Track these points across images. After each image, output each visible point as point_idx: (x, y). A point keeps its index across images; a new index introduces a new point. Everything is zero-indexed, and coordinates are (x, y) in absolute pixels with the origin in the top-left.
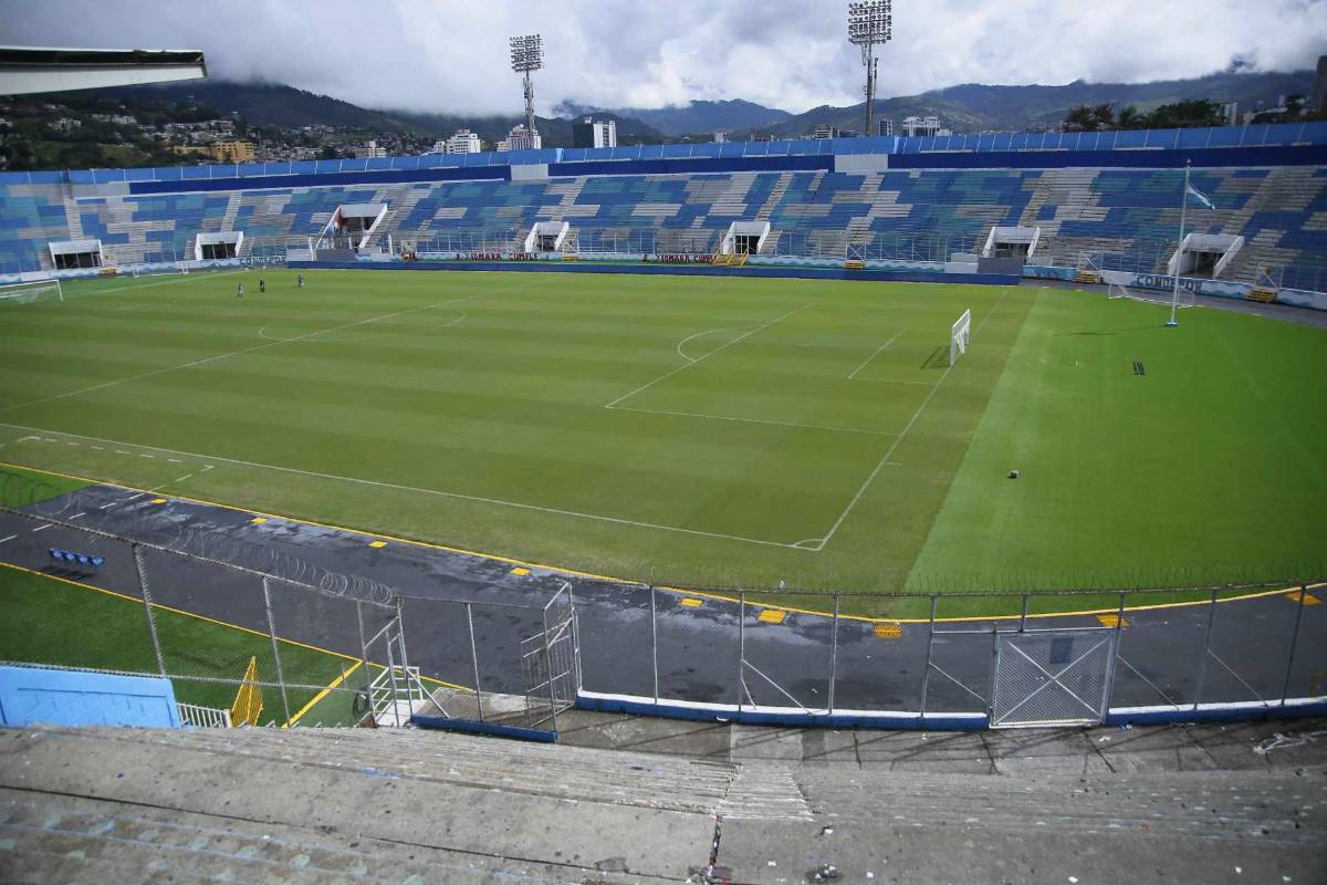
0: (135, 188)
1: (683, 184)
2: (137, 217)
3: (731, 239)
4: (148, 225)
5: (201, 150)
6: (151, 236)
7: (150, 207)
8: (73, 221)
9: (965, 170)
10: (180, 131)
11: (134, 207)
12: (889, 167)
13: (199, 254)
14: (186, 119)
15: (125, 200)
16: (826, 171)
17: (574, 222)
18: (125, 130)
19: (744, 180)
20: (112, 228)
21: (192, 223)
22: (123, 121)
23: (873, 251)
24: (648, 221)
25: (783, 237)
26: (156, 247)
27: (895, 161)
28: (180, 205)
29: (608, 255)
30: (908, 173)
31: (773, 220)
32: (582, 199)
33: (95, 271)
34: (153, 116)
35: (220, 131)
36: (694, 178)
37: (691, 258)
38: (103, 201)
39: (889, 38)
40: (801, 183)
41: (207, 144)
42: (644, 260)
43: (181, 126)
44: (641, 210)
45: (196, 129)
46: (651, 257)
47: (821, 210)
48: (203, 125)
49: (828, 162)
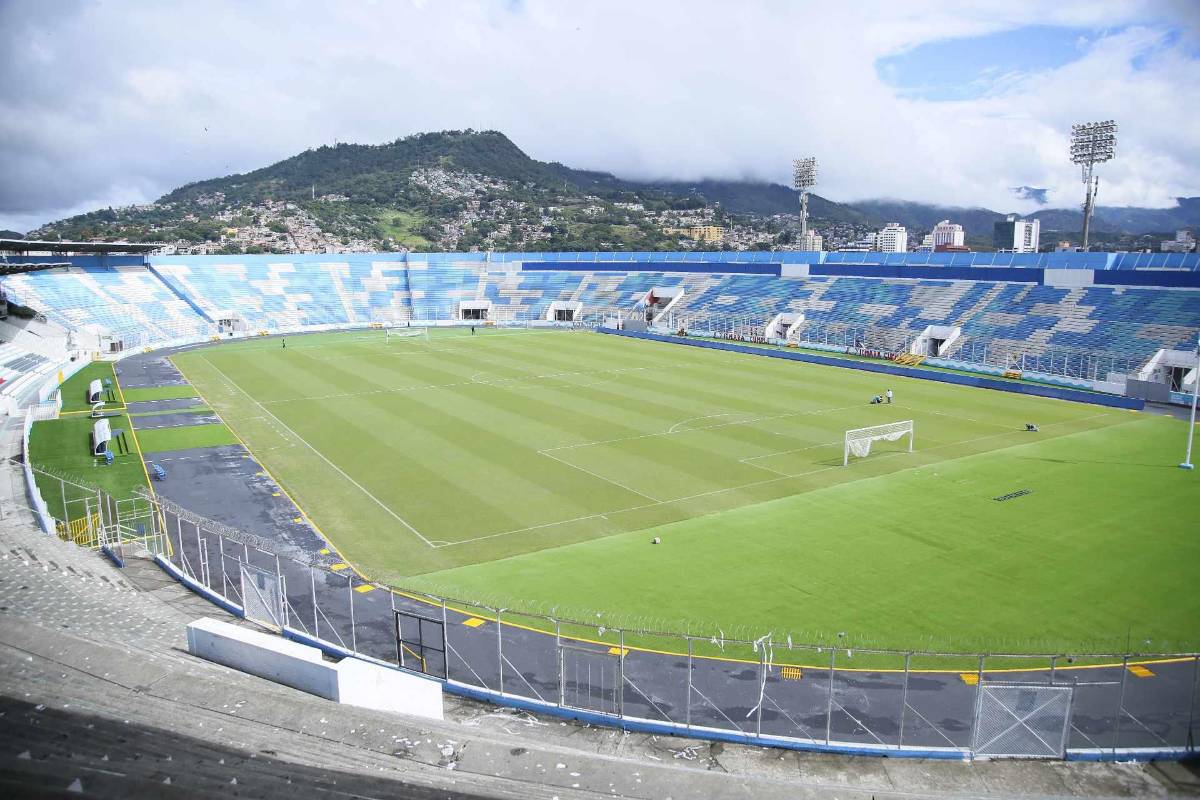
0: (526, 266)
1: (908, 288)
2: (521, 287)
3: (925, 341)
4: (525, 293)
5: (684, 232)
6: (525, 301)
7: (531, 281)
8: (482, 287)
9: (1170, 289)
10: (674, 217)
11: (522, 279)
12: (1095, 282)
13: (551, 316)
14: (680, 207)
15: (518, 274)
16: (1036, 283)
17: (809, 314)
18: (631, 214)
19: (962, 287)
20: (503, 294)
21: (552, 293)
22: (635, 208)
23: (1044, 364)
24: (866, 318)
25: (968, 343)
26: (525, 309)
27: (1101, 276)
28: (551, 280)
29: (820, 346)
30: (1113, 289)
31: (966, 328)
32: (824, 297)
34: (656, 204)
35: (703, 217)
36: (920, 284)
37: (882, 354)
38: (504, 274)
39: (1110, 157)
40: (1011, 292)
41: (689, 227)
42: (847, 353)
43: (675, 212)
44: (866, 309)
45: (685, 215)
46: (852, 350)
47: (1012, 320)
48: (691, 212)
49: (1037, 275)
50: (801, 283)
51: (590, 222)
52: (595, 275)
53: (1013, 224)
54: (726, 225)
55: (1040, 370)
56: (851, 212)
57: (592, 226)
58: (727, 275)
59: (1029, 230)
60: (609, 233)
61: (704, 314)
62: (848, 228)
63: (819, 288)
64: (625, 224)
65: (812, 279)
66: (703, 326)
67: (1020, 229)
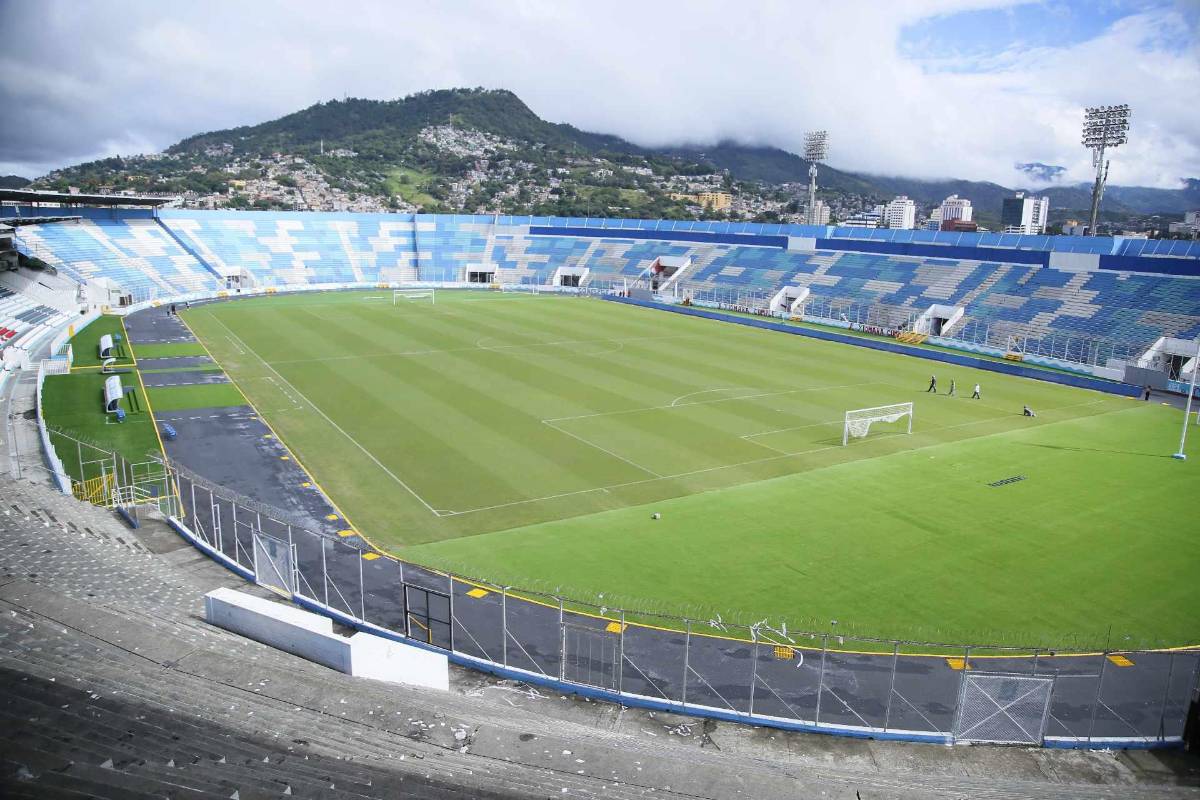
1: (915, 266)
2: (528, 251)
3: (928, 320)
4: (533, 257)
5: (691, 198)
6: (532, 265)
7: (539, 244)
8: (488, 250)
9: (1175, 276)
10: (682, 182)
11: (529, 243)
12: (1100, 267)
13: (557, 281)
14: (687, 173)
15: (526, 238)
16: (1041, 266)
17: (814, 289)
18: (639, 178)
19: (968, 266)
20: (510, 258)
21: (559, 258)
22: (641, 171)
23: (1046, 347)
24: (870, 295)
25: (971, 325)
26: (531, 273)
27: (1107, 261)
28: (558, 245)
29: (824, 321)
30: (1118, 275)
31: (968, 309)
32: (830, 272)
33: (487, 285)
34: (664, 169)
35: (711, 183)
36: (928, 262)
37: (885, 331)
38: (512, 237)
39: (1121, 142)
40: (1012, 276)
41: (696, 194)
42: (850, 329)
43: (684, 178)
44: (871, 285)
45: (694, 181)
46: (856, 326)
47: (1018, 301)
48: (700, 178)
49: (1044, 258)
50: (808, 257)
51: (598, 185)
52: (603, 241)
53: (1021, 201)
54: (734, 192)
55: (1042, 353)
56: (859, 182)
57: (600, 189)
58: (734, 247)
59: (1037, 209)
60: (617, 196)
61: (709, 285)
62: (857, 200)
63: (825, 262)
64: (634, 188)
65: (819, 254)
66: (709, 296)
67: (1028, 205)
